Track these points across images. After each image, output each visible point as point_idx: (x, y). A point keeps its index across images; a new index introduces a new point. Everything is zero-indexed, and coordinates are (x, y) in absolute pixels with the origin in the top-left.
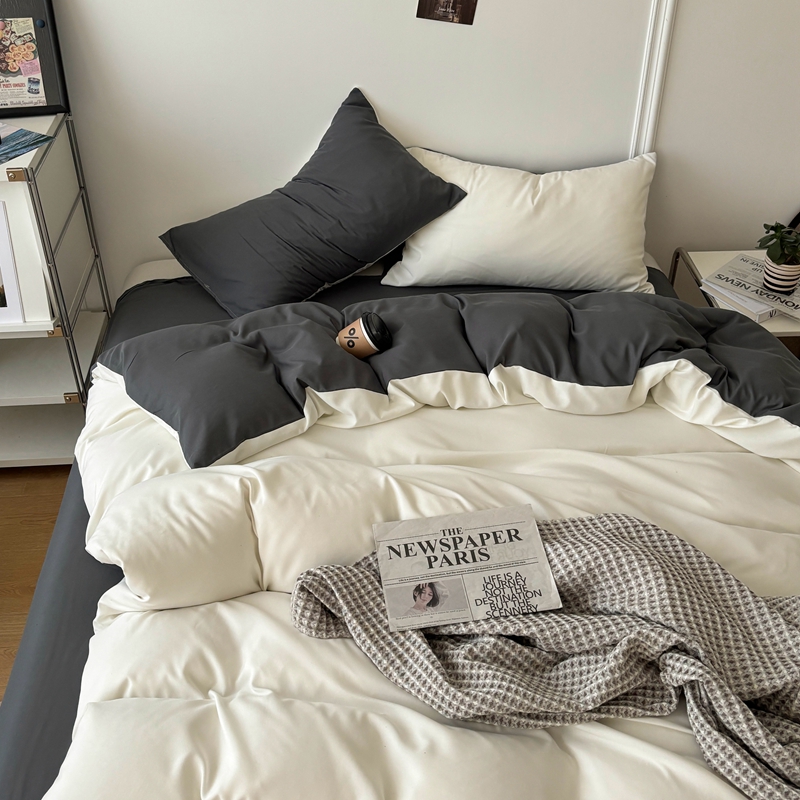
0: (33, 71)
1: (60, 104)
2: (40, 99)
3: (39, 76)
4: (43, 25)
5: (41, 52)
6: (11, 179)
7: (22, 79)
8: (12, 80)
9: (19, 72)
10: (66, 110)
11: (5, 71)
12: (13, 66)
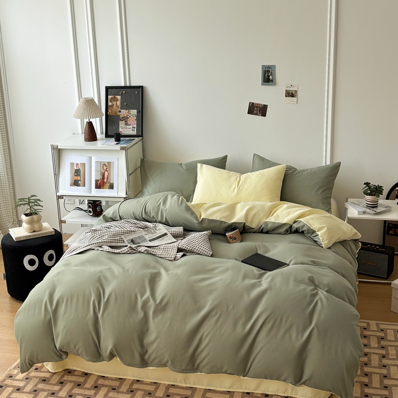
0: (134, 124)
1: (140, 134)
2: (135, 133)
3: (135, 126)
4: (140, 112)
5: (137, 120)
6: (121, 149)
7: (131, 127)
8: (128, 127)
9: (130, 125)
10: (142, 136)
11: (126, 124)
12: (129, 123)
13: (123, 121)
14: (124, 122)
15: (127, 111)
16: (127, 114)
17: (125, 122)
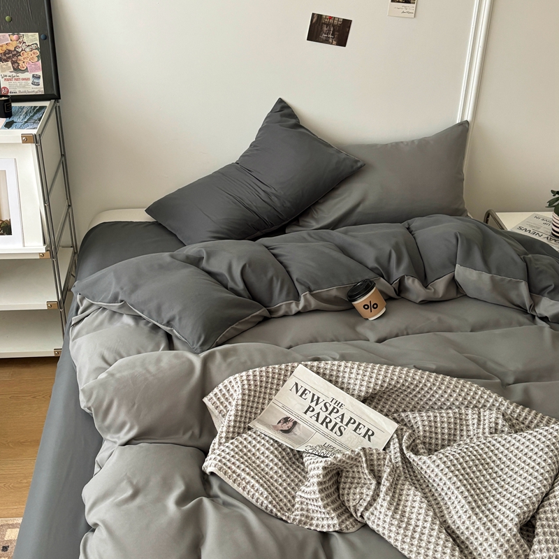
0: (36, 69)
1: (53, 92)
2: (40, 89)
3: (40, 73)
4: (46, 38)
5: (43, 56)
6: (24, 141)
7: (28, 75)
8: (21, 75)
9: (26, 70)
10: (57, 97)
11: (17, 69)
12: (22, 65)
13: (6, 61)
14: (9, 63)
15: (15, 37)
16: (15, 43)
17: (13, 63)
